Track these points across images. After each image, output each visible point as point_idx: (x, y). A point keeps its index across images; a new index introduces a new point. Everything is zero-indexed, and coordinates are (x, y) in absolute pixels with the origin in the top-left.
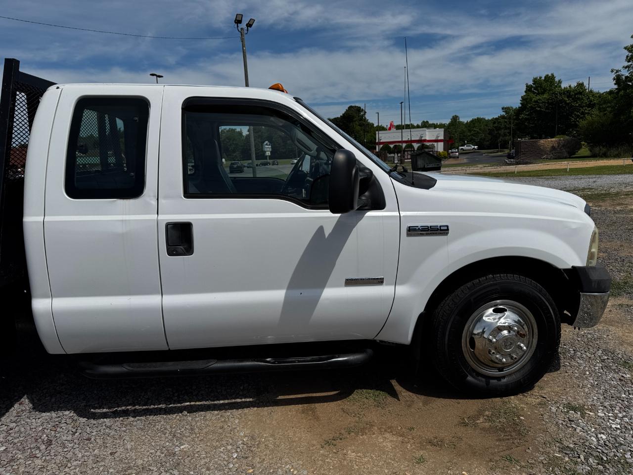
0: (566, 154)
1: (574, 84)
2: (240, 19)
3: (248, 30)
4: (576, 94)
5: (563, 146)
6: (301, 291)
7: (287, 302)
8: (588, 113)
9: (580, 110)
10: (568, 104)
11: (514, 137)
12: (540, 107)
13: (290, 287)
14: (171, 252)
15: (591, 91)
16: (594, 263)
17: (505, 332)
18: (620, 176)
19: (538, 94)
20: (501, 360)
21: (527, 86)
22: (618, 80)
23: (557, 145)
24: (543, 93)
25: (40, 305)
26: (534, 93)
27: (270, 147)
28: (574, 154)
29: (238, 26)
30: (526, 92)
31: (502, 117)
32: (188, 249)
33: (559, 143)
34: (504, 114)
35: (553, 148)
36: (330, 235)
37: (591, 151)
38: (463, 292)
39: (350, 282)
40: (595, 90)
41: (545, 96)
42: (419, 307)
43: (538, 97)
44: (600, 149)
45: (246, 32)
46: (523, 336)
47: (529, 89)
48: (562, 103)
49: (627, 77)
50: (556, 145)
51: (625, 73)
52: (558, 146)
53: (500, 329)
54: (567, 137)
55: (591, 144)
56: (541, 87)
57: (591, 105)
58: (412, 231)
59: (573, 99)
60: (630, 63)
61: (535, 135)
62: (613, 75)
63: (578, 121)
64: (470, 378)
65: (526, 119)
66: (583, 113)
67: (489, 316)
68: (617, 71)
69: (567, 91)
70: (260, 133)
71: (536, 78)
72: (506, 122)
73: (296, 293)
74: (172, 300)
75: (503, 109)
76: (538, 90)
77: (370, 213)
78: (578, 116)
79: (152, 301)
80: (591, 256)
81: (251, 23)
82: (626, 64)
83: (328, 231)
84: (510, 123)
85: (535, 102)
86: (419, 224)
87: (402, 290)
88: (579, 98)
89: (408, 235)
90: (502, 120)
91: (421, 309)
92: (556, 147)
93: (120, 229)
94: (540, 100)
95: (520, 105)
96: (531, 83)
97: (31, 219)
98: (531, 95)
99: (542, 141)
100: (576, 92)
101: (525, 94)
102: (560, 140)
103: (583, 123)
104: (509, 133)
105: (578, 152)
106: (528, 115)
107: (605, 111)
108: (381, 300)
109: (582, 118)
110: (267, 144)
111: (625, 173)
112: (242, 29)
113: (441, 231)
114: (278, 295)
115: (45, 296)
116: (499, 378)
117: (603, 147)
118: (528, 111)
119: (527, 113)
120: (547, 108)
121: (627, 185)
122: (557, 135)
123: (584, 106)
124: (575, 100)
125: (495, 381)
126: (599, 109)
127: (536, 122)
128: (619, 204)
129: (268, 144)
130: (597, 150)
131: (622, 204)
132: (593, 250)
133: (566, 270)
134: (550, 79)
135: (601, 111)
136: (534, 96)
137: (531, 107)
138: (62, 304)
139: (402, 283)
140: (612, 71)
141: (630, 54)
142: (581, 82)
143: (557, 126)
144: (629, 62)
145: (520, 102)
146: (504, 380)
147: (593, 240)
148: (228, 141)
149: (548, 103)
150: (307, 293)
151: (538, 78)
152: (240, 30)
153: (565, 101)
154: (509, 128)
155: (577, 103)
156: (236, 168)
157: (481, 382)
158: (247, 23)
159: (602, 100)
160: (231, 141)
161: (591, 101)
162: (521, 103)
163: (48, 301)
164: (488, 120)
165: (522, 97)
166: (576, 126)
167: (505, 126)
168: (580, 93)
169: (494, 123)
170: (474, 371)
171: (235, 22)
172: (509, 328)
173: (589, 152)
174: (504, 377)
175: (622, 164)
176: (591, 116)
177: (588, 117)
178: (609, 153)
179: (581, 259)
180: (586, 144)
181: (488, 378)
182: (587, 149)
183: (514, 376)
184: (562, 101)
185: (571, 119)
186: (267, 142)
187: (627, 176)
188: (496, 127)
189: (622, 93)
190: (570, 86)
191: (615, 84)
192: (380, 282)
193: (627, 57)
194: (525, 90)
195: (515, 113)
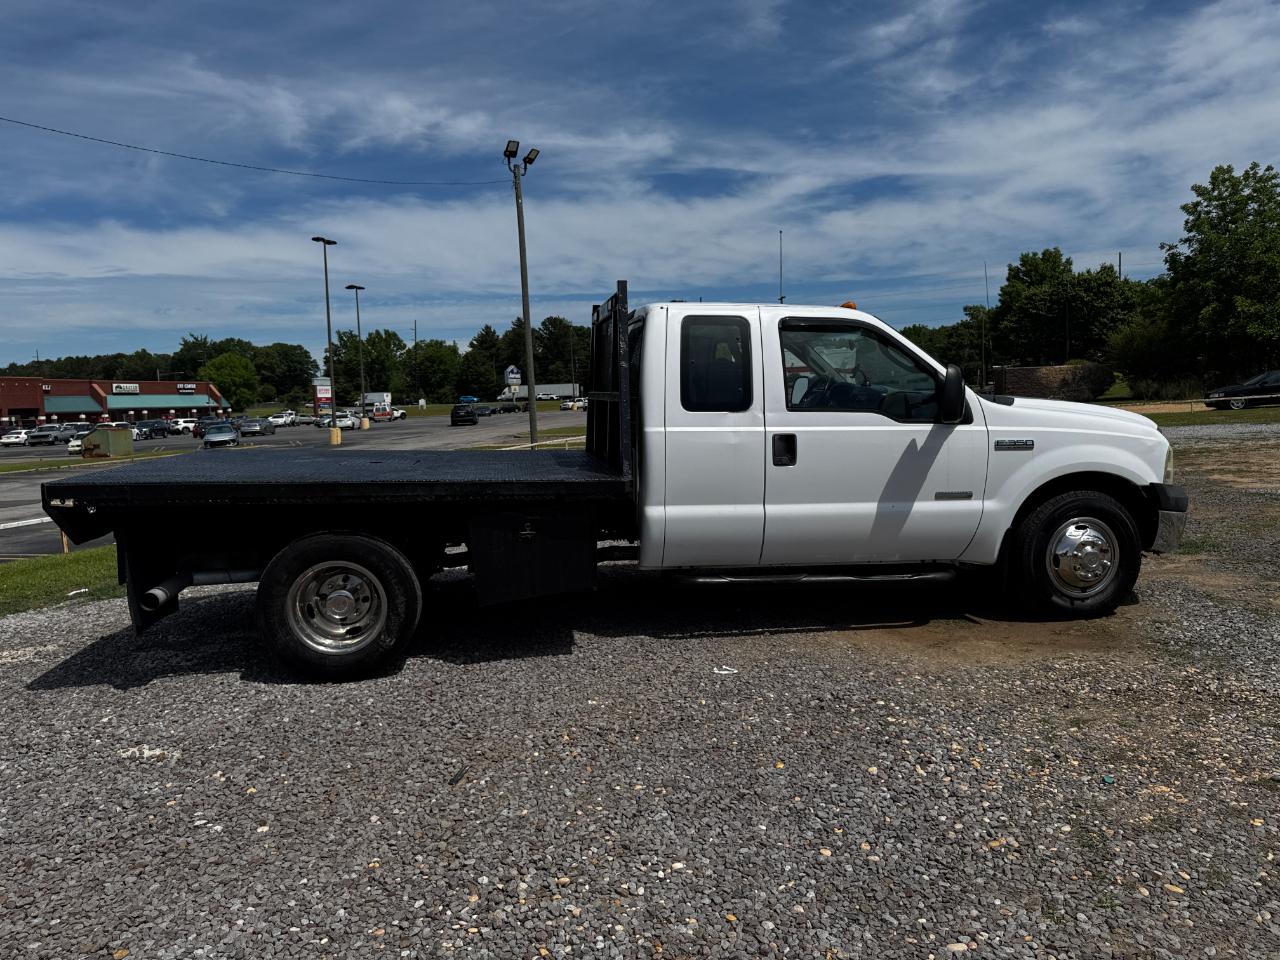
0: (1087, 394)
1: (1095, 268)
2: (514, 150)
3: (525, 168)
4: (1103, 285)
5: (1083, 378)
6: (895, 504)
7: (879, 514)
8: (1123, 321)
9: (1108, 314)
10: (1087, 303)
11: (987, 363)
12: (1036, 308)
13: (882, 500)
14: (776, 463)
15: (1126, 281)
16: (1170, 482)
17: (1088, 548)
18: (1187, 428)
19: (1031, 284)
20: (1086, 577)
21: (1010, 270)
22: (1173, 261)
23: (1071, 377)
24: (1040, 283)
25: (654, 511)
26: (1024, 282)
27: (518, 376)
28: (1101, 395)
29: (509, 162)
30: (1008, 279)
31: (964, 325)
32: (792, 460)
33: (1074, 374)
34: (969, 319)
35: (1064, 382)
36: (922, 447)
37: (1131, 388)
38: (1047, 509)
39: (940, 496)
40: (1133, 279)
41: (1046, 288)
42: (1006, 523)
43: (1033, 290)
44: (1148, 385)
45: (522, 171)
46: (1105, 551)
47: (1014, 274)
48: (1075, 302)
49: (1187, 258)
50: (1069, 377)
51: (1185, 250)
52: (1074, 379)
53: (1084, 544)
54: (1088, 363)
55: (1131, 376)
56: (1036, 270)
57: (1128, 306)
58: (1000, 446)
59: (1095, 294)
60: (1192, 234)
61: (1030, 359)
62: (1164, 254)
63: (1106, 335)
64: (1055, 598)
65: (1012, 330)
66: (1113, 320)
67: (1072, 532)
68: (1171, 248)
69: (1085, 280)
70: (494, 350)
71: (1027, 256)
72: (972, 334)
73: (889, 505)
74: (773, 509)
75: (965, 309)
76: (1030, 277)
77: (960, 428)
78: (1105, 325)
79: (756, 509)
80: (1167, 475)
81: (532, 156)
82: (1186, 235)
83: (920, 444)
84: (980, 336)
85: (1027, 298)
86: (1007, 439)
87: (990, 505)
88: (1106, 294)
89: (996, 449)
90: (963, 331)
91: (1008, 524)
92: (1070, 381)
93: (733, 440)
94: (1035, 295)
95: (999, 304)
96: (1017, 263)
97: (653, 429)
98: (1020, 286)
99: (1044, 370)
100: (1099, 282)
101: (1007, 283)
102: (1075, 368)
103: (1115, 338)
104: (979, 354)
105: (1108, 389)
106: (1015, 322)
107: (1153, 316)
108: (969, 514)
109: (1110, 328)
110: (512, 372)
111: (1194, 424)
112: (515, 166)
113: (1027, 446)
114: (871, 507)
115: (658, 504)
116: (1083, 600)
117: (1154, 380)
118: (1015, 316)
119: (1014, 319)
120: (1050, 310)
121: (1199, 439)
122: (1070, 358)
123: (1115, 307)
124: (1100, 295)
125: (1079, 602)
126: (1143, 313)
127: (1030, 335)
128: (1188, 465)
129: (515, 371)
130: (1142, 386)
131: (1193, 464)
132: (1169, 469)
133: (1145, 488)
134: (1052, 257)
135: (1145, 318)
136: (1023, 286)
137: (1020, 308)
138: (675, 511)
139: (989, 499)
140: (1162, 247)
141: (1191, 218)
142: (1108, 264)
143: (1068, 343)
144: (1190, 231)
145: (999, 297)
146: (1089, 601)
147: (1168, 460)
148: (429, 364)
149: (1051, 301)
150: (899, 506)
151: (1031, 255)
152: (513, 168)
153: (1082, 298)
154: (978, 346)
155: (1103, 301)
156: (462, 416)
157: (1065, 603)
158: (526, 155)
159: (1145, 296)
160: (435, 365)
161: (1127, 299)
162: (1000, 300)
163: (661, 508)
164: (934, 330)
165: (1002, 289)
166: (1103, 343)
167: (971, 341)
168: (1108, 284)
169: (950, 336)
170: (1059, 591)
171: (505, 155)
172: (1093, 544)
173: (1128, 390)
174: (1088, 598)
175: (1188, 410)
176: (1129, 326)
177: (1125, 329)
178: (1164, 392)
179: (1157, 476)
180: (1121, 375)
181: (1072, 599)
182: (1124, 385)
183: (1097, 598)
184: (1074, 298)
185: (1092, 330)
186: (512, 367)
187: (1197, 428)
188: (954, 344)
189: (1180, 285)
190: (1088, 272)
191: (1169, 270)
192: (968, 496)
193: (1187, 222)
194: (1007, 275)
195: (989, 318)
